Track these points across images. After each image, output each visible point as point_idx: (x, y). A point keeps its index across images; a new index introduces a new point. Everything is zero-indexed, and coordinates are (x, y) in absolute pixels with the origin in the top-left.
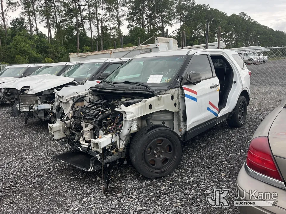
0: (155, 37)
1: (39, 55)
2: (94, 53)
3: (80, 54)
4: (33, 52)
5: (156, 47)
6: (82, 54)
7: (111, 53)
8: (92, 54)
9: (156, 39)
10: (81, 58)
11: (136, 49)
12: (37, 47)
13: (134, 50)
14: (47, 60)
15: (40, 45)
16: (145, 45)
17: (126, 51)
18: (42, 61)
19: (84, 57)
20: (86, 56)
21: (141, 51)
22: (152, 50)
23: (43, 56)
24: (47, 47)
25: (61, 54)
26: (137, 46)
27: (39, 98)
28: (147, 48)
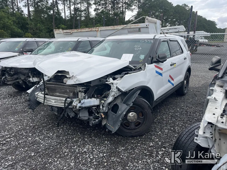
0: (145, 17)
1: (20, 30)
2: (80, 31)
3: (65, 31)
4: (14, 27)
5: (146, 26)
6: (68, 31)
7: (98, 31)
8: (78, 31)
9: (146, 19)
10: (66, 34)
11: (124, 28)
12: (18, 23)
13: (122, 29)
14: (28, 35)
15: (21, 21)
16: (134, 24)
17: (114, 29)
18: (22, 36)
19: (70, 33)
20: (72, 32)
21: (129, 30)
22: (142, 29)
23: (24, 31)
24: (28, 24)
25: (39, 30)
26: (125, 25)
27: (82, 89)
28: (136, 27)
